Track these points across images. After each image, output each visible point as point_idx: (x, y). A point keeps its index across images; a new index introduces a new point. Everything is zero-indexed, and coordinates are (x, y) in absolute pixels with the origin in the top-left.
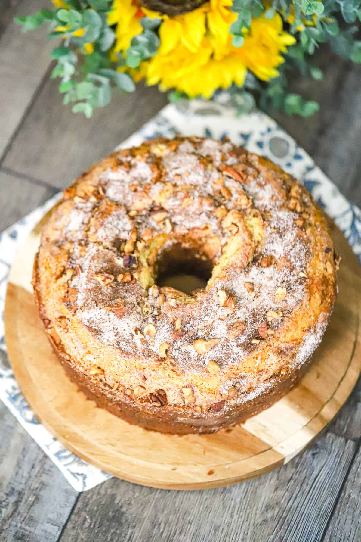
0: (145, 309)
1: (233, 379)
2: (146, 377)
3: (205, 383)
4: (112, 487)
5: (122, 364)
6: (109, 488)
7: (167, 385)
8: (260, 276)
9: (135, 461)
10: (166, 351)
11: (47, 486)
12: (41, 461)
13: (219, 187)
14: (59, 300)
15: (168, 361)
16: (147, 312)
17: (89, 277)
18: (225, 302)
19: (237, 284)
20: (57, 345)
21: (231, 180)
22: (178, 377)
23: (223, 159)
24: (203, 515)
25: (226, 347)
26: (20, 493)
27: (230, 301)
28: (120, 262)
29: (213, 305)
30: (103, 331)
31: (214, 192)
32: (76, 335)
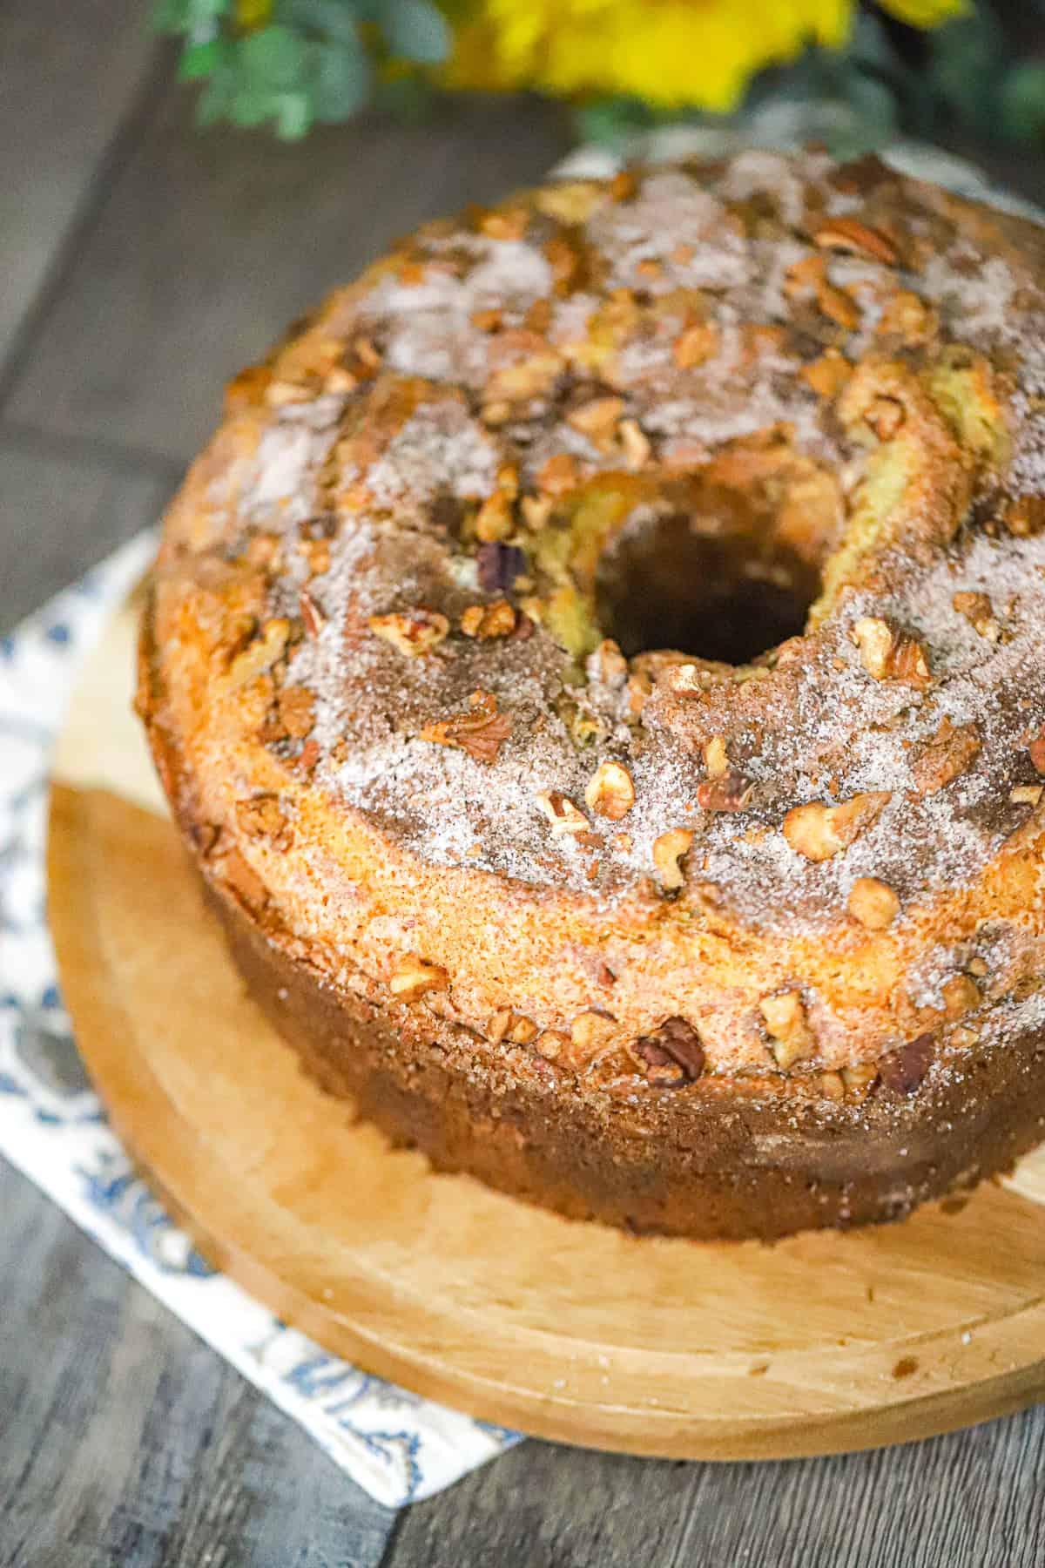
0: (582, 728)
1: (954, 943)
2: (613, 970)
3: (845, 968)
4: (521, 1483)
5: (514, 934)
6: (511, 1487)
7: (699, 997)
8: (1009, 568)
9: (603, 1354)
10: (683, 863)
11: (265, 1502)
12: (234, 1414)
13: (805, 291)
14: (246, 739)
15: (694, 898)
16: (591, 739)
17: (354, 631)
18: (889, 659)
19: (924, 602)
20: (254, 913)
21: (850, 262)
22: (739, 958)
23: (814, 200)
24: (891, 1549)
25: (913, 822)
26: (165, 1543)
27: (905, 654)
28: (465, 574)
29: (841, 678)
30: (429, 821)
31: (793, 310)
32: (325, 852)
